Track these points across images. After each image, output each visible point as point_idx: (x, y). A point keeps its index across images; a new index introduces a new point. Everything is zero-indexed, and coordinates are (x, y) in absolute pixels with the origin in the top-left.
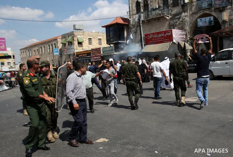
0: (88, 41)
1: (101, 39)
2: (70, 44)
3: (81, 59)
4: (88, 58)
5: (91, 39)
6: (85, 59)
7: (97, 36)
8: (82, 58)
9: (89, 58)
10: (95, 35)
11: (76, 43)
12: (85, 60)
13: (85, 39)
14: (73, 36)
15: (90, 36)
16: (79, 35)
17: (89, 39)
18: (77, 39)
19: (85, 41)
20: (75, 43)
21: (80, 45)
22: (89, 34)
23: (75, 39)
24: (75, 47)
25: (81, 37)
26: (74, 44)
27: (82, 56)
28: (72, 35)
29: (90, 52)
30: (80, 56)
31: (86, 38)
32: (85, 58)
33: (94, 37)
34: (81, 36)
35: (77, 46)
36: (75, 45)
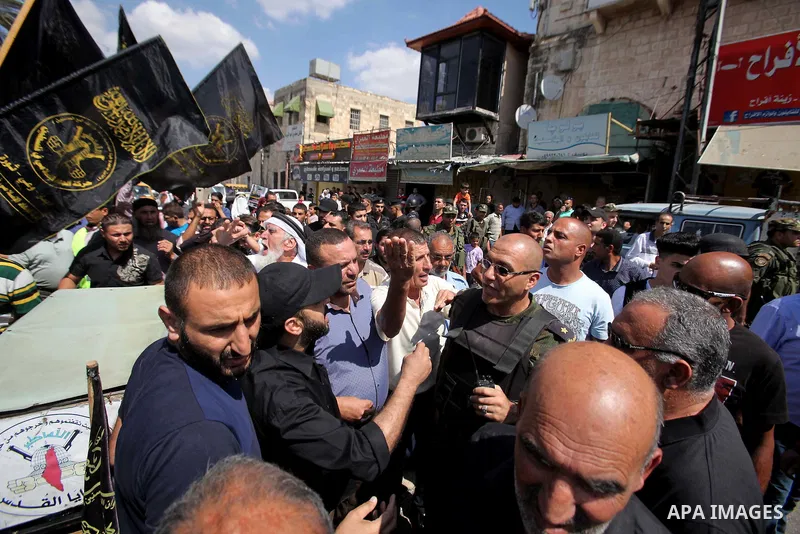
0: (349, 116)
1: (387, 117)
2: (293, 120)
3: (315, 169)
4: (337, 169)
5: (358, 111)
6: (328, 169)
7: (378, 105)
8: (317, 166)
9: (342, 169)
10: (373, 103)
11: (310, 117)
12: (327, 172)
13: (340, 110)
14: (303, 93)
15: (356, 103)
16: (324, 93)
17: (352, 110)
18: (314, 106)
19: (341, 114)
20: (306, 115)
21: (321, 125)
22: (352, 94)
23: (307, 103)
24: (307, 129)
25: (329, 100)
26: (304, 119)
27: (321, 160)
28: (302, 89)
29: (347, 144)
30: (313, 157)
31: (343, 108)
32: (328, 166)
33: (368, 109)
34: (329, 96)
35: (313, 127)
36: (306, 122)
